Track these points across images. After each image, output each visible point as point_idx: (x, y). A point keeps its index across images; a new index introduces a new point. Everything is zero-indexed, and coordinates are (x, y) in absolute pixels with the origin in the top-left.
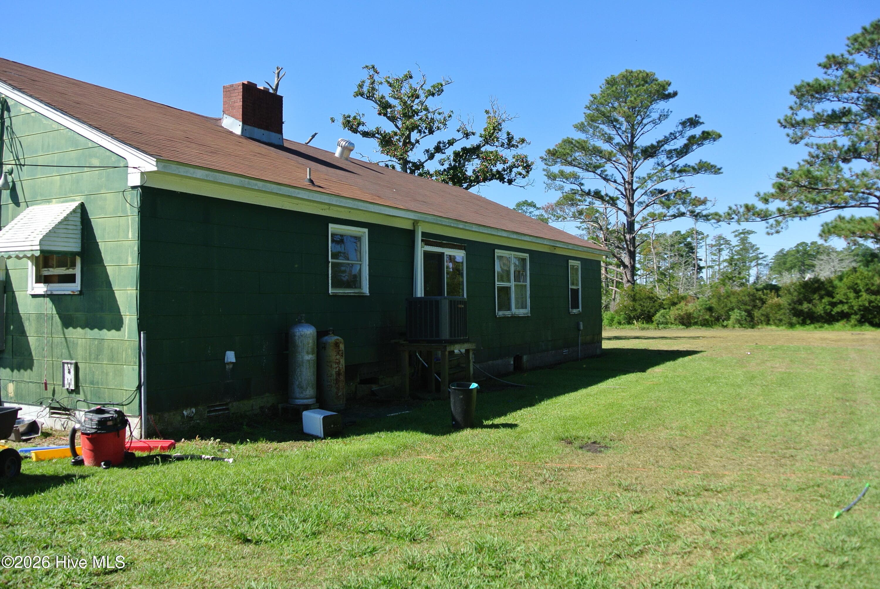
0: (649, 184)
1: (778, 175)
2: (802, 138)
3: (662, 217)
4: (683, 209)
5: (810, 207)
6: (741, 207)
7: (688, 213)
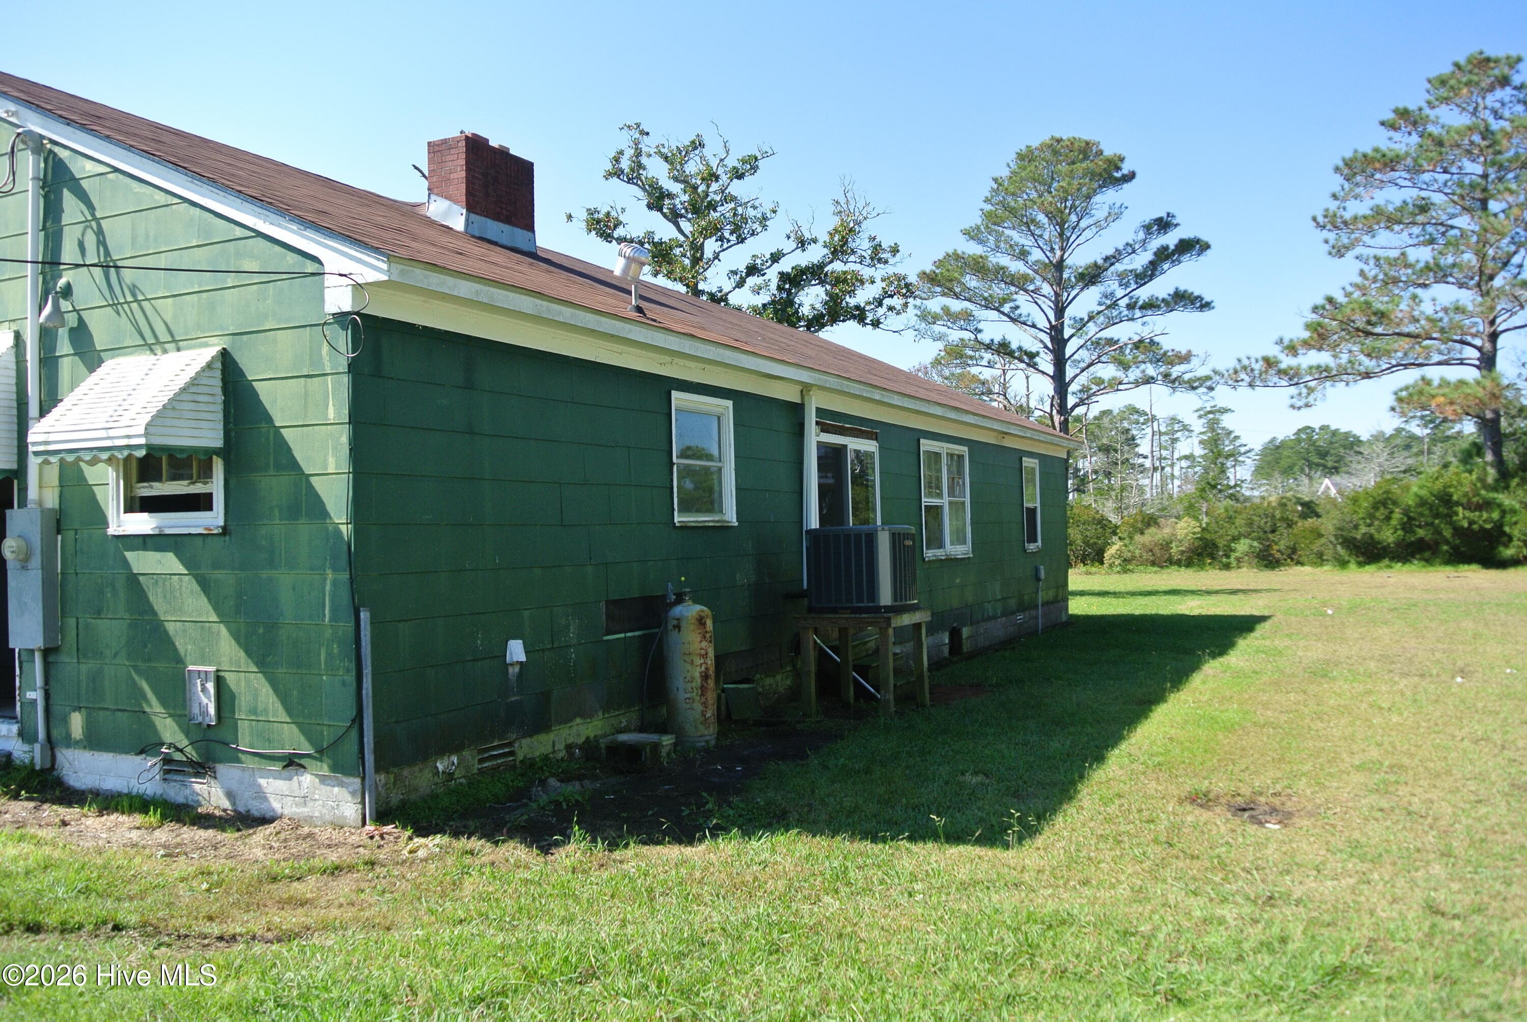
0: (1092, 328)
1: (1315, 309)
2: (1349, 248)
3: (1115, 385)
4: (1151, 370)
5: (1368, 363)
6: (1256, 360)
7: (1160, 377)
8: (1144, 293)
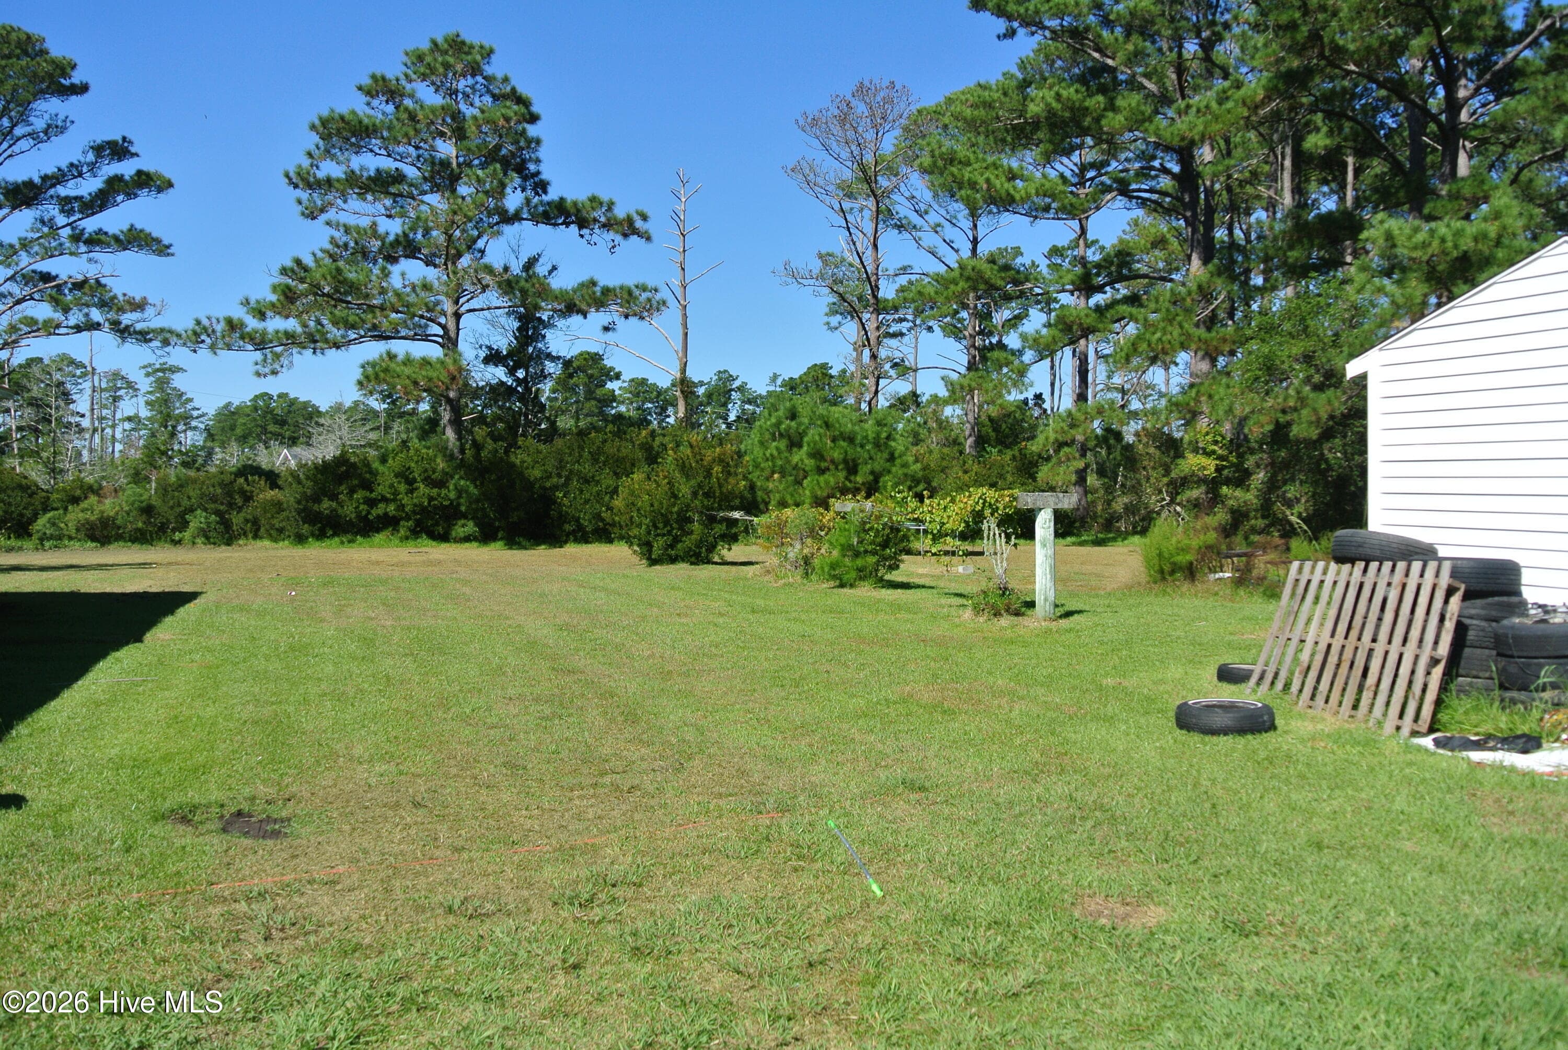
0: (24, 260)
1: (284, 271)
2: (322, 210)
3: (50, 328)
4: (96, 315)
5: (335, 333)
6: (218, 321)
7: (107, 325)
8: (90, 224)
